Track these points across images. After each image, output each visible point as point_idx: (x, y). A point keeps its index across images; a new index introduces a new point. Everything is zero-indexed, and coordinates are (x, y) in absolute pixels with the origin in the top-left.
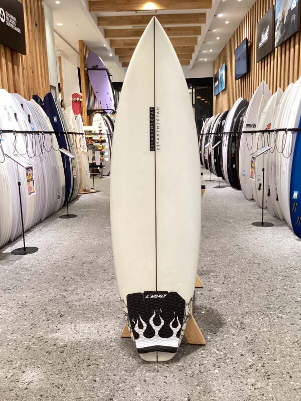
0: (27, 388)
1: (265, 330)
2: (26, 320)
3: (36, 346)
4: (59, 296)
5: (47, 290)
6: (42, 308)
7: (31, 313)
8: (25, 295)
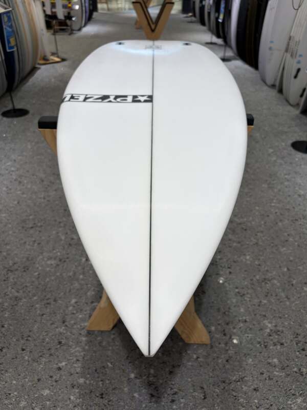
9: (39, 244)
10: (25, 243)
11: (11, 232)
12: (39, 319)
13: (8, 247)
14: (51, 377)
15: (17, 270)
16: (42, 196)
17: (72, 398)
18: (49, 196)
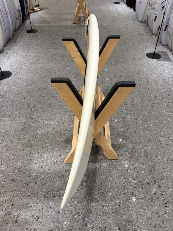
0: (16, 222)
1: (160, 157)
2: (8, 150)
3: (18, 178)
4: (27, 125)
5: (19, 118)
6: (17, 138)
7: (11, 142)
8: (5, 124)
9: (47, 82)
10: (42, 82)
11: (36, 79)
12: (52, 101)
13: (37, 83)
14: (59, 112)
15: (42, 89)
16: (45, 68)
17: (66, 116)
18: (48, 68)
